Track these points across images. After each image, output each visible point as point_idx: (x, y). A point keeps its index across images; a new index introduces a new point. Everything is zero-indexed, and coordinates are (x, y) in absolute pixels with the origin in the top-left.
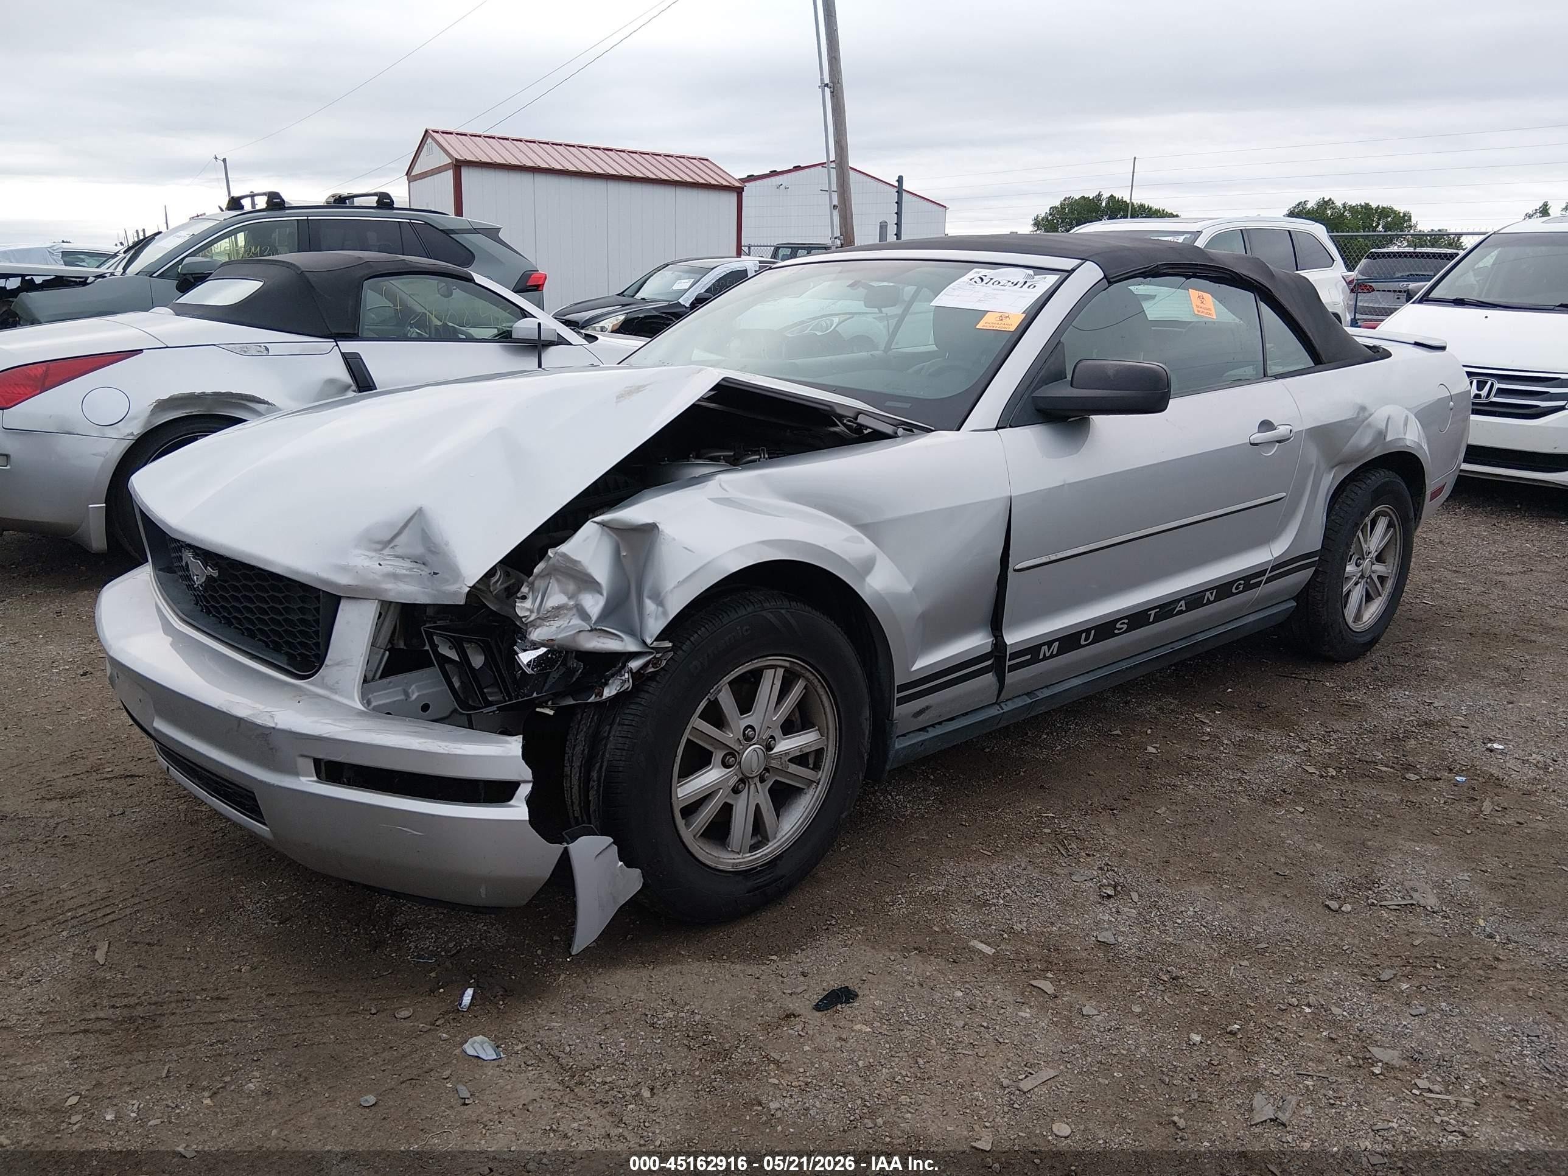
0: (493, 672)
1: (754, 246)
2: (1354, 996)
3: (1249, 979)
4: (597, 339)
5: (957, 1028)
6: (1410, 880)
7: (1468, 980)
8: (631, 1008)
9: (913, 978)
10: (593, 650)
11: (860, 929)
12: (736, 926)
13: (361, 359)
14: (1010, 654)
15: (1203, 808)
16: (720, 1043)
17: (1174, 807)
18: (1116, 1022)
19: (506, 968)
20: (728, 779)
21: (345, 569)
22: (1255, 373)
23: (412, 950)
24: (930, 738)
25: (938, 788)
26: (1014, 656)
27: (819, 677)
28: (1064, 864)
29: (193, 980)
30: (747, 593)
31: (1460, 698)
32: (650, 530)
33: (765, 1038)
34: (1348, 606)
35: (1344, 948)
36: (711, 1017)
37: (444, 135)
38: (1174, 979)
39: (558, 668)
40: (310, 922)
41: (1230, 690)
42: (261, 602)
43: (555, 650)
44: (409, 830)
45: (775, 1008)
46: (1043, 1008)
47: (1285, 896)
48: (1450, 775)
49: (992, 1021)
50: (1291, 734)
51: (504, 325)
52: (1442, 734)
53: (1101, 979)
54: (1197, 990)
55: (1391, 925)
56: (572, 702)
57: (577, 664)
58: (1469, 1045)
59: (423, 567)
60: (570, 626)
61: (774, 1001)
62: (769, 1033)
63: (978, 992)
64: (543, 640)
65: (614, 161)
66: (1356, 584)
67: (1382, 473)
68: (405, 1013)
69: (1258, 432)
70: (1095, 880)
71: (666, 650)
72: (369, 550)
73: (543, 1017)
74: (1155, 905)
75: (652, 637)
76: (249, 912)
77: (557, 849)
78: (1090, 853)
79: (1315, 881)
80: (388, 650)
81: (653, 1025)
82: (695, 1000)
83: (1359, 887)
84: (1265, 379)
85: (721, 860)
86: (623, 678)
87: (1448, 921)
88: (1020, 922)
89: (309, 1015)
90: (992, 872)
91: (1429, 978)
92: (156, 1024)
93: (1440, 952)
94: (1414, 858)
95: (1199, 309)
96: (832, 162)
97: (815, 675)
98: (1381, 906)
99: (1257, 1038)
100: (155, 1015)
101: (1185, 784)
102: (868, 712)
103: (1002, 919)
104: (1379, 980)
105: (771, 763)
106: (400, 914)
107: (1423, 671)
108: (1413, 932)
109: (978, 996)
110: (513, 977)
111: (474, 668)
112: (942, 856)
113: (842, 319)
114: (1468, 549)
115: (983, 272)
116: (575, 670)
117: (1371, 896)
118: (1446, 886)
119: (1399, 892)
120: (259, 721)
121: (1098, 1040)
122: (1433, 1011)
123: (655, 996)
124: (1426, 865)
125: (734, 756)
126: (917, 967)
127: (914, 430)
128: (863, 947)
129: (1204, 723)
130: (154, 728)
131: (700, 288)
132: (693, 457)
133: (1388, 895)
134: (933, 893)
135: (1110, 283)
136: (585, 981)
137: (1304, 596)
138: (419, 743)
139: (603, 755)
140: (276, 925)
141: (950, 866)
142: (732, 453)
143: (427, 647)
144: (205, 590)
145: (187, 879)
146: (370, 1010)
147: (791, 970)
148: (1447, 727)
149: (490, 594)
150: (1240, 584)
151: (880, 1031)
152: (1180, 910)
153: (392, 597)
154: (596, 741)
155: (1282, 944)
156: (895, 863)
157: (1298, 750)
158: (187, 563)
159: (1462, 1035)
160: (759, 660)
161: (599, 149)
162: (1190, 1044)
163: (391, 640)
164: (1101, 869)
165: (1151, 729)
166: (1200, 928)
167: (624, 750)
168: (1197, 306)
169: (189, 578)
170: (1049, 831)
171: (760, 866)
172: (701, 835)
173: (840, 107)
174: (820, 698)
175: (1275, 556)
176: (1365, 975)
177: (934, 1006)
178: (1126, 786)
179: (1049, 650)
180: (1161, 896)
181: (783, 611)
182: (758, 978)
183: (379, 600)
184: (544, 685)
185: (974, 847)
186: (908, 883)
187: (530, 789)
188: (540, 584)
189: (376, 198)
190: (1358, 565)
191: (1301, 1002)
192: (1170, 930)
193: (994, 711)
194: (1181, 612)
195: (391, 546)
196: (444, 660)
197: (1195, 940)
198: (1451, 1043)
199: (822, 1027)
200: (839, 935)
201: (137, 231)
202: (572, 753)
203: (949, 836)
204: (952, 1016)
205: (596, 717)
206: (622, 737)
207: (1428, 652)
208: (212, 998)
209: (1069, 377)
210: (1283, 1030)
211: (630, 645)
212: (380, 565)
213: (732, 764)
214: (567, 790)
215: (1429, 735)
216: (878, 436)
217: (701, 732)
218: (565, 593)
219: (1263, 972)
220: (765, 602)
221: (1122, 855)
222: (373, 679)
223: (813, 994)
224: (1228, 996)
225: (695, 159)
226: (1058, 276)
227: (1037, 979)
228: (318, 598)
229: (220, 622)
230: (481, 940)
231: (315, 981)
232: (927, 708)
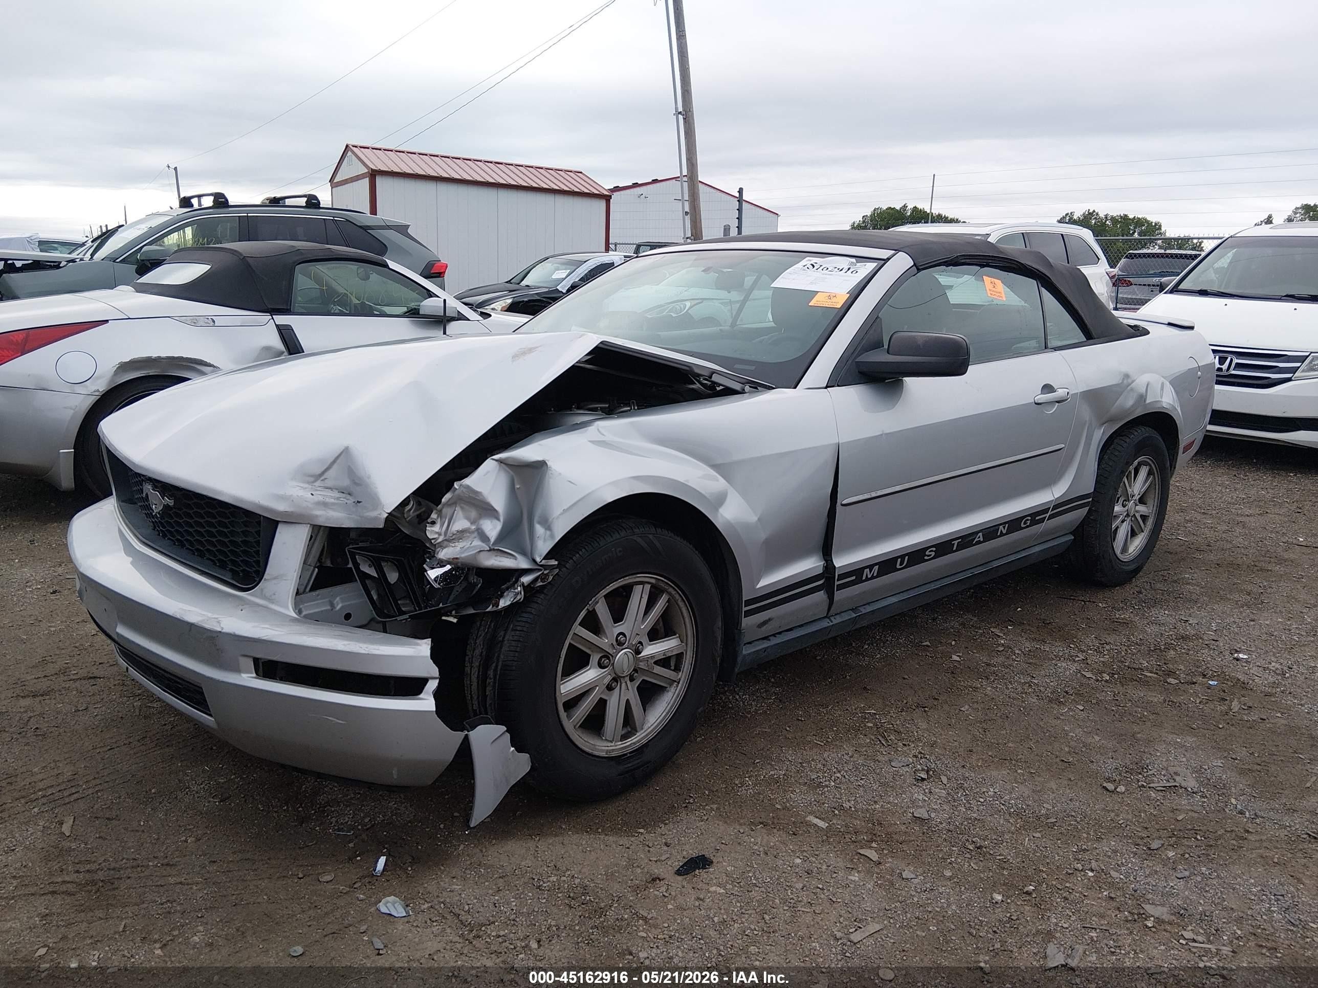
0: (406, 587)
1: (620, 244)
2: (1129, 862)
3: (1041, 848)
4: (490, 316)
5: (797, 889)
6: (1173, 766)
7: (1224, 849)
8: (520, 873)
9: (759, 848)
10: (491, 567)
11: (715, 806)
12: (609, 804)
13: (293, 330)
14: (838, 575)
15: (999, 707)
16: (596, 903)
17: (975, 706)
18: (931, 885)
19: (413, 839)
20: (604, 678)
21: (282, 498)
22: (1038, 345)
23: (333, 825)
24: (772, 646)
25: (777, 689)
26: (842, 577)
27: (680, 592)
28: (884, 753)
29: (146, 849)
30: (620, 521)
31: (1210, 616)
32: (540, 467)
33: (634, 898)
34: (1116, 541)
35: (1120, 822)
36: (588, 881)
37: (362, 149)
38: (978, 848)
39: (461, 583)
40: (246, 801)
41: (1019, 609)
42: (210, 527)
43: (458, 568)
44: (335, 720)
45: (642, 872)
46: (869, 872)
47: (1070, 779)
48: (1203, 680)
49: (827, 884)
50: (1071, 645)
51: (413, 304)
52: (1197, 646)
53: (918, 848)
54: (998, 857)
55: (1158, 803)
56: (472, 611)
57: (477, 580)
58: (1226, 903)
59: (348, 497)
60: (472, 547)
61: (642, 867)
62: (638, 894)
63: (814, 859)
64: (449, 559)
65: (504, 172)
66: (1123, 522)
67: (1143, 429)
68: (328, 878)
69: (1041, 394)
70: (910, 766)
71: (552, 567)
72: (304, 482)
73: (445, 882)
74: (961, 786)
75: (540, 556)
76: (194, 792)
77: (459, 736)
78: (906, 743)
79: (1094, 767)
80: (317, 567)
81: (539, 887)
82: (575, 866)
83: (1130, 771)
84: (1046, 350)
85: (597, 747)
86: (516, 591)
87: (1205, 800)
88: (849, 801)
89: (245, 879)
90: (824, 759)
91: (1191, 847)
92: (114, 886)
93: (1200, 826)
94: (1176, 748)
95: (992, 293)
96: (684, 176)
97: (676, 590)
98: (1149, 787)
99: (1049, 898)
100: (114, 878)
101: (984, 687)
102: (720, 623)
103: (833, 798)
104: (1149, 849)
105: (639, 665)
106: (323, 794)
107: (1180, 594)
108: (1176, 810)
109: (815, 862)
110: (420, 847)
111: (389, 583)
112: (782, 745)
113: (693, 304)
114: (1214, 495)
115: (814, 260)
116: (475, 585)
117: (1141, 779)
118: (1203, 770)
119: (1164, 776)
120: (207, 626)
121: (916, 899)
122: (1195, 874)
123: (541, 863)
124: (1186, 753)
125: (608, 658)
126: (762, 840)
127: (759, 388)
128: (717, 822)
129: (999, 636)
130: (117, 633)
131: (575, 277)
132: (575, 408)
133: (1155, 779)
134: (775, 776)
135: (919, 270)
136: (481, 851)
137: (1080, 531)
138: (344, 645)
139: (499, 656)
140: (217, 803)
141: (790, 754)
142: (607, 406)
143: (350, 565)
144: (162, 518)
145: (141, 764)
146: (298, 874)
147: (656, 841)
148: (1200, 640)
149: (404, 520)
150: (1028, 520)
151: (733, 892)
152: (982, 791)
153: (321, 522)
154: (492, 644)
155: (1068, 819)
156: (742, 751)
157: (1077, 659)
158: (147, 494)
159: (1219, 895)
160: (630, 577)
161: (491, 162)
162: (993, 903)
163: (320, 560)
164: (916, 756)
165: (955, 640)
166: (1000, 806)
167: (517, 652)
168: (990, 290)
169: (148, 507)
170: (872, 725)
171: (630, 753)
172: (580, 726)
173: (691, 131)
174: (681, 610)
175: (1056, 497)
176: (1138, 845)
177: (777, 871)
178: (935, 688)
179: (870, 572)
180: (965, 779)
181: (651, 536)
182: (628, 848)
183: (311, 525)
184: (449, 598)
185: (809, 738)
186: (754, 768)
187: (437, 685)
188: (447, 511)
189: (306, 199)
190: (1124, 506)
191: (1085, 868)
192: (975, 807)
193: (825, 624)
194: (979, 542)
195: (321, 479)
196: (364, 576)
197: (996, 816)
198: (1210, 901)
199: (683, 889)
200: (696, 812)
201: (101, 227)
202: (472, 656)
203: (788, 729)
204: (793, 880)
205: (493, 624)
206: (515, 641)
207: (1183, 578)
208: (162, 865)
209: (886, 347)
210: (1070, 891)
211: (522, 563)
212: (312, 494)
213: (606, 665)
214: (468, 687)
215: (1185, 647)
216: (729, 392)
217: (581, 637)
218: (468, 518)
219: (1052, 842)
220: (635, 528)
221: (933, 745)
222: (304, 592)
223: (675, 861)
224: (1024, 862)
225: (571, 172)
226: (876, 264)
227: (864, 848)
228: (259, 523)
229: (175, 544)
230: (392, 816)
231: (251, 850)
232: (770, 620)
